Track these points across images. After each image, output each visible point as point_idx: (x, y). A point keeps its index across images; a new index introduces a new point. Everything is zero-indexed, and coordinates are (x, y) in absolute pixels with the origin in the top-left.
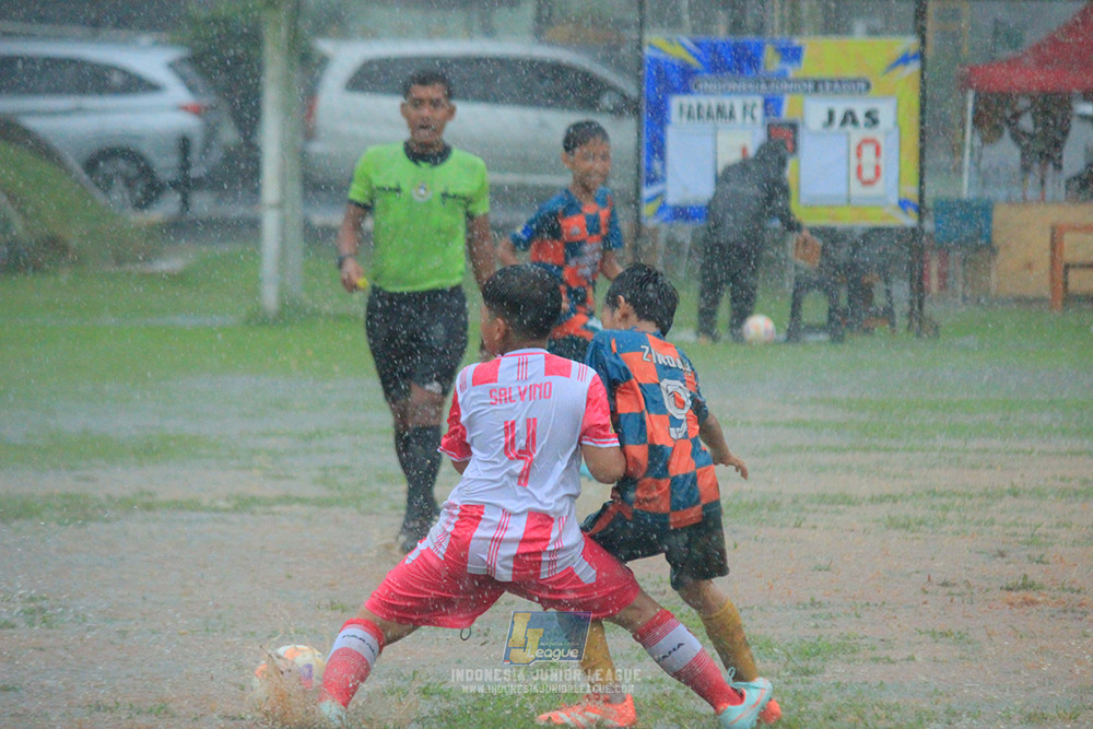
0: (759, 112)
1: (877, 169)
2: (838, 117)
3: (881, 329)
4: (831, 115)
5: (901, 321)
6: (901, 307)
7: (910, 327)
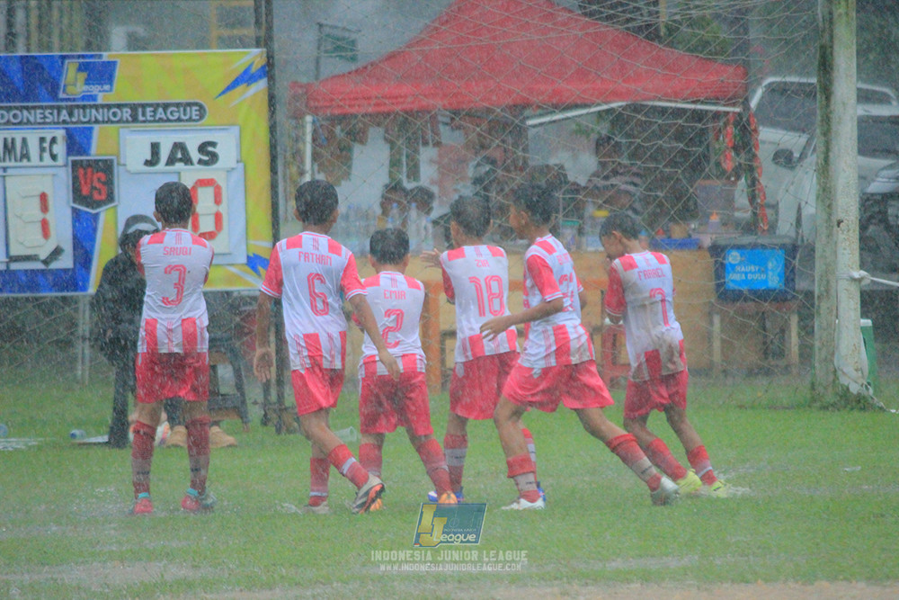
0: (60, 149)
1: (218, 217)
2: (164, 154)
4: (155, 148)
5: (254, 411)
6: (254, 395)
7: (265, 421)
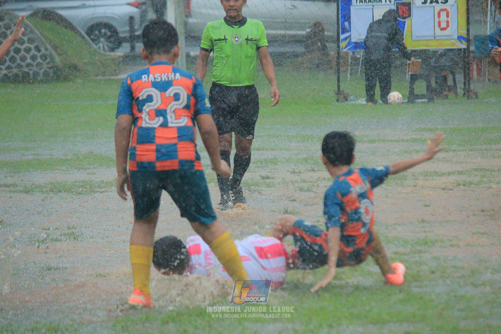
1: (448, 23)
3: (451, 95)
5: (460, 91)
6: (460, 85)
7: (464, 94)
